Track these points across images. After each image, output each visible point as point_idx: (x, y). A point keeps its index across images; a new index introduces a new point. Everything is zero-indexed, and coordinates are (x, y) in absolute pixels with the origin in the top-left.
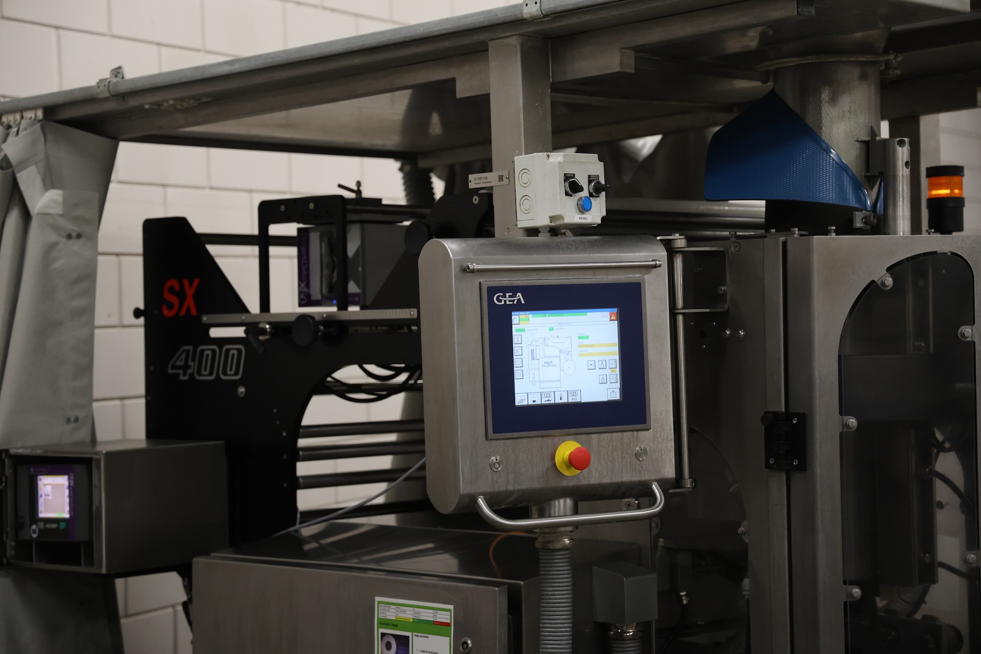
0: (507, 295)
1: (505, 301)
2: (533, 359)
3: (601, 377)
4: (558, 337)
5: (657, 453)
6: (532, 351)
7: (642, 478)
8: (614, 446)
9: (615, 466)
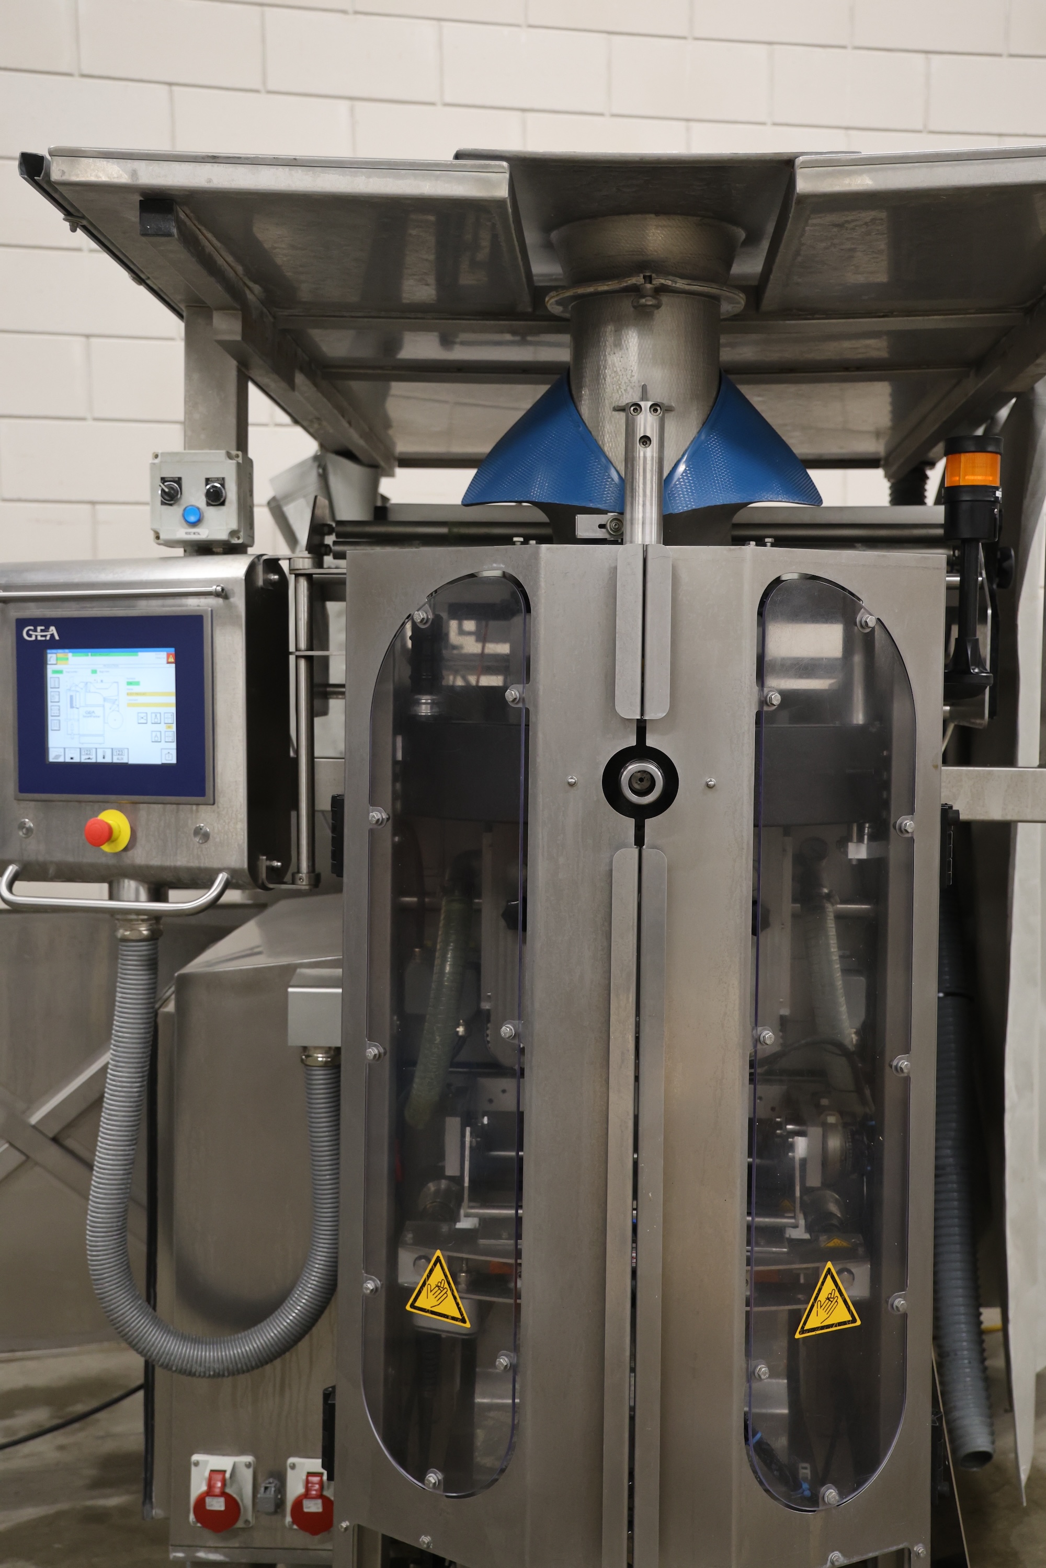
0: (39, 628)
1: (36, 636)
2: (72, 707)
3: (154, 734)
4: (102, 681)
5: (222, 837)
6: (71, 697)
7: (202, 865)
8: (167, 822)
9: (167, 847)
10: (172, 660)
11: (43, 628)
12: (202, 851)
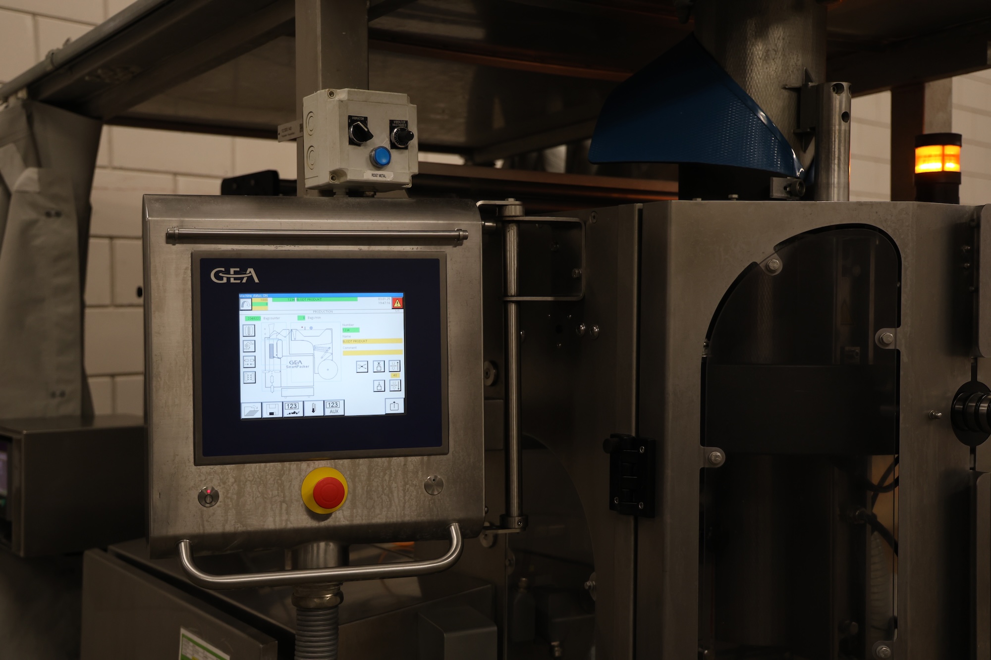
0: (232, 270)
1: (228, 279)
2: (272, 356)
3: (376, 383)
7: (434, 518)
8: (393, 475)
9: (393, 502)
10: (399, 305)
11: (238, 269)
12: (434, 503)
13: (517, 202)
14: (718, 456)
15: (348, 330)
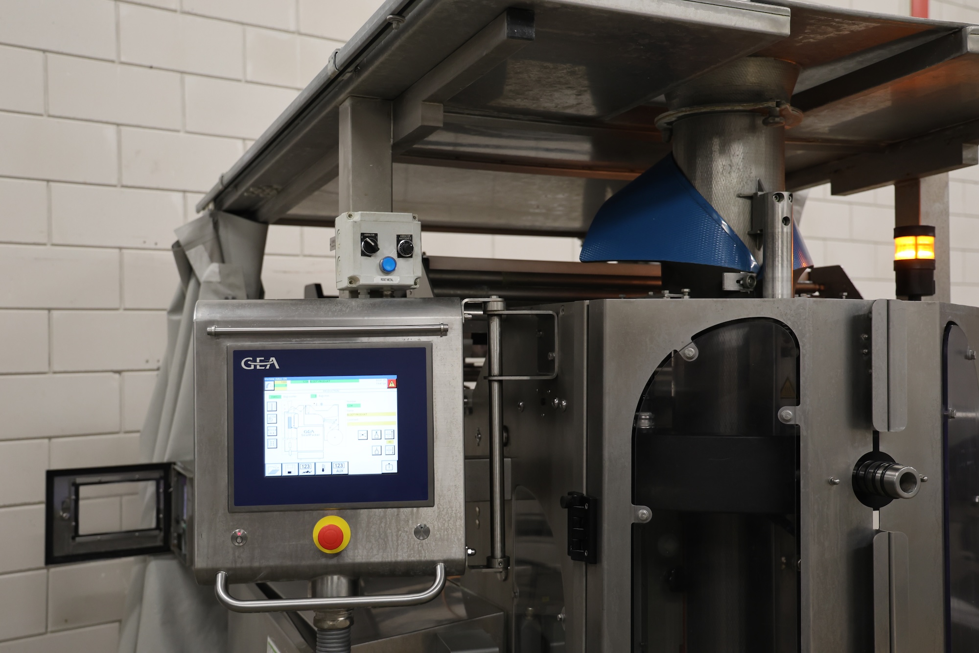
0: (258, 359)
1: (255, 366)
2: (290, 427)
3: (374, 448)
4: (321, 404)
5: (443, 531)
6: (290, 419)
7: (423, 559)
8: (388, 523)
9: (388, 545)
10: (393, 385)
11: (263, 358)
12: (422, 546)
13: (500, 299)
14: (644, 514)
15: (352, 406)
